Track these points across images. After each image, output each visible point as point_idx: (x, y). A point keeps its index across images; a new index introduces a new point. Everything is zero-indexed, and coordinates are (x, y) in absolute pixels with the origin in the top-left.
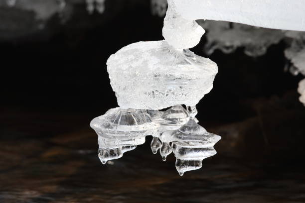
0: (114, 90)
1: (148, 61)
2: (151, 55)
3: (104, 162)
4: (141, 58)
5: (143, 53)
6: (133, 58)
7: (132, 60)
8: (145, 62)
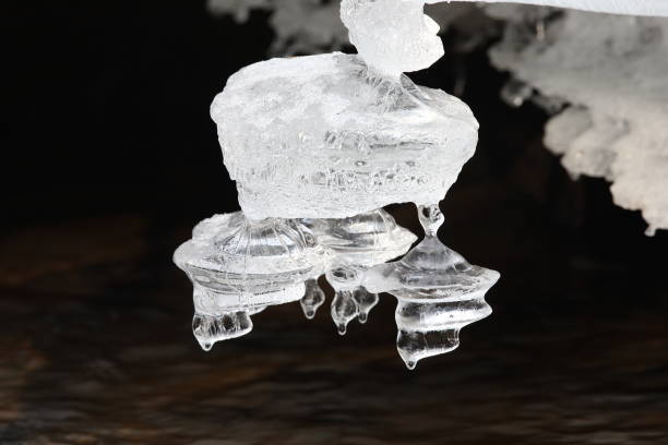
0: (232, 178)
1: (320, 104)
2: (325, 91)
3: (207, 346)
4: (302, 98)
5: (301, 86)
6: (280, 99)
7: (277, 105)
8: (314, 108)
